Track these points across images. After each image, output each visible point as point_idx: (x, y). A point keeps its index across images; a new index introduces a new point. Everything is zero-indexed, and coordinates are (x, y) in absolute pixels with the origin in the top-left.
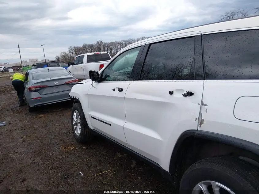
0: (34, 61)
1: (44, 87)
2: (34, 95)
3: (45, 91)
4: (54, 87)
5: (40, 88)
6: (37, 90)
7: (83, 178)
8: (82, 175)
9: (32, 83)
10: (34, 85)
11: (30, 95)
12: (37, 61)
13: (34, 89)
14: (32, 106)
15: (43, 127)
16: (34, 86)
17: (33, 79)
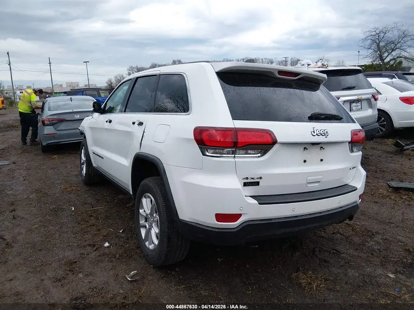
0: (73, 85)
1: (62, 121)
2: (48, 130)
3: (62, 126)
4: (74, 122)
5: (57, 121)
6: (53, 125)
7: (73, 211)
8: (73, 209)
9: (47, 114)
10: (49, 117)
11: (43, 130)
12: (78, 85)
13: (49, 122)
14: (44, 144)
15: (51, 169)
16: (49, 119)
17: (49, 110)
